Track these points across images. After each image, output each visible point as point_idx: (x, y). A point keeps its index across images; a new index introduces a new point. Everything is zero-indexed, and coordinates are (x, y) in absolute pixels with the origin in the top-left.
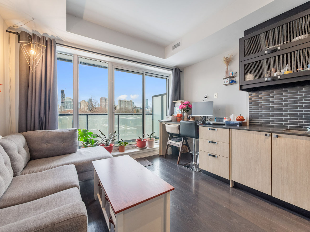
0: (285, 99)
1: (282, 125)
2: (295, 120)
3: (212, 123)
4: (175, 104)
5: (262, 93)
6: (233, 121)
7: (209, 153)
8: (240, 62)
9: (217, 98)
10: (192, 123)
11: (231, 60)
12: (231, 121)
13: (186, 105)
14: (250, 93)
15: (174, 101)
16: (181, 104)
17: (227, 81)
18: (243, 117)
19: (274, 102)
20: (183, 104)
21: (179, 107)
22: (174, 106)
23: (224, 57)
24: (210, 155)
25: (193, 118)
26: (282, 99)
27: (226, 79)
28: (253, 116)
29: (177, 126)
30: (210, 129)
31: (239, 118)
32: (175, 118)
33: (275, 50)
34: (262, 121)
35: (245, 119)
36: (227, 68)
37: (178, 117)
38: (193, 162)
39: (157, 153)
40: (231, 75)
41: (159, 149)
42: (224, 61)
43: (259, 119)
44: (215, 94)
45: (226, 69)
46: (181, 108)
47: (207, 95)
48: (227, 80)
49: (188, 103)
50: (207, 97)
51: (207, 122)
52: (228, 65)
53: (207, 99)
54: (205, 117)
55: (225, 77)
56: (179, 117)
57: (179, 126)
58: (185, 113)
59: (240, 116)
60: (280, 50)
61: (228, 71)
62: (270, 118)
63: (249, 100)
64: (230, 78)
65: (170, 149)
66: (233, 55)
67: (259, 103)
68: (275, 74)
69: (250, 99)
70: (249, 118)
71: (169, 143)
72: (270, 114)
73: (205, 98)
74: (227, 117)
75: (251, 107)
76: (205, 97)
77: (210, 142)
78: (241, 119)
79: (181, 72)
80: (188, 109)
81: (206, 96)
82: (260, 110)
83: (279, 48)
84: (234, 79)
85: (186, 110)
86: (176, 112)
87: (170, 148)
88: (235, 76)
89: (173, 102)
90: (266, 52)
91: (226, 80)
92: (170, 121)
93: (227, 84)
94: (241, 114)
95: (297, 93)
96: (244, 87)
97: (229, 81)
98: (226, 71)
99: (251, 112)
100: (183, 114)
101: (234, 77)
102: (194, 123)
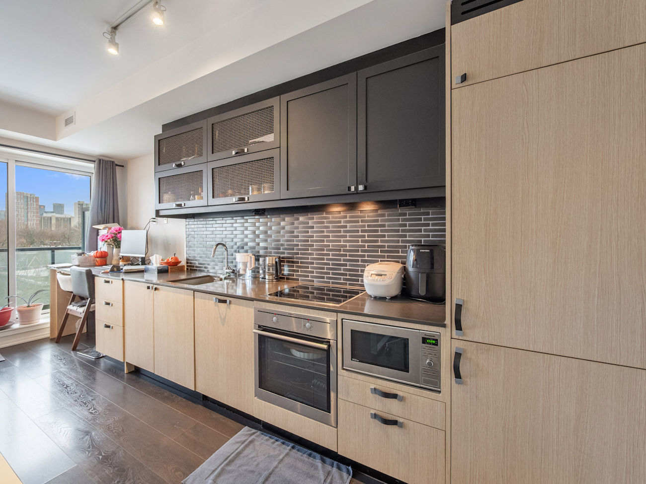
3: (124, 270)
4: (99, 231)
7: (105, 323)
18: (176, 259)
24: (105, 326)
30: (105, 282)
31: (169, 261)
32: (93, 259)
33: (181, 165)
35: (180, 262)
37: (96, 258)
41: (49, 325)
50: (155, 220)
53: (155, 223)
56: (99, 258)
58: (115, 250)
63: (186, 233)
70: (187, 260)
71: (69, 312)
73: (152, 222)
77: (105, 303)
78: (174, 262)
79: (118, 167)
83: (183, 163)
89: (93, 227)
90: (174, 165)
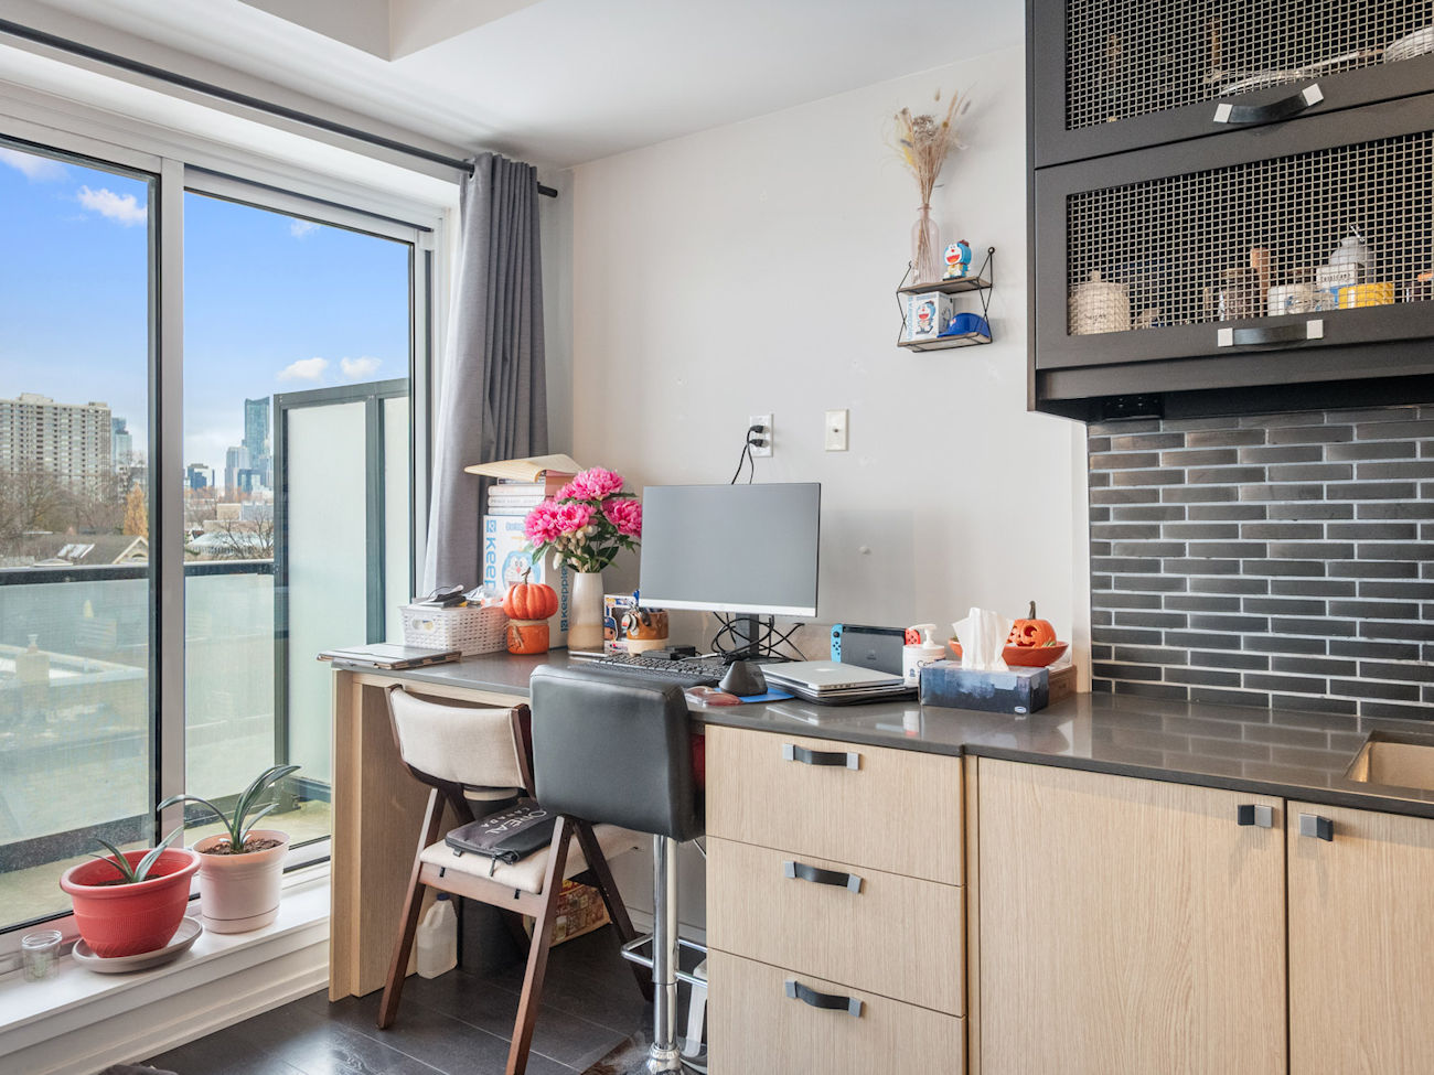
0: (1333, 492)
1: (1318, 696)
2: (1404, 662)
3: (813, 689)
4: (492, 490)
5: (1178, 440)
6: (980, 667)
7: (792, 978)
8: (1034, 169)
9: (847, 449)
10: (643, 693)
11: (957, 141)
12: (966, 664)
13: (591, 510)
14: (1099, 431)
15: (485, 460)
16: (541, 490)
17: (922, 317)
18: (1048, 632)
19: (1260, 512)
20: (561, 492)
21: (521, 520)
22: (483, 507)
23: (904, 112)
24: (799, 990)
25: (654, 623)
26: (1316, 493)
27: (915, 297)
28: (1121, 619)
29: (506, 713)
30: (797, 754)
31: (1026, 640)
32: (492, 622)
33: (1287, 110)
34: (1180, 658)
35: (1064, 648)
36: (926, 207)
37: (515, 617)
38: (656, 1052)
39: (312, 974)
40: (957, 273)
42: (901, 148)
43: (1163, 647)
44: (836, 420)
45: (919, 215)
46: (546, 531)
47: (765, 422)
48: (928, 311)
49: (603, 487)
50: (767, 437)
51: (773, 673)
52: (928, 184)
53: (765, 451)
54: (754, 620)
55: (908, 284)
56: (525, 617)
57: (523, 715)
58: (582, 583)
59: (1026, 615)
60: (1319, 111)
61: (932, 232)
62: (1234, 643)
63: (1094, 489)
64: (949, 289)
65: (439, 919)
66: (968, 105)
67: (1161, 514)
68: (1280, 300)
69: (1097, 480)
70: (1094, 638)
71: (430, 877)
72: (1233, 604)
73: (753, 448)
74: (933, 626)
75: (1105, 549)
76: (754, 436)
77: (799, 870)
78: (1033, 648)
79: (543, 199)
80: (610, 543)
81: (759, 429)
82: (1166, 570)
83: (1312, 95)
84: (973, 303)
85: (594, 545)
86: (499, 566)
87: (437, 916)
88: (985, 278)
89: (469, 470)
90: (1223, 113)
91: (917, 303)
92: (439, 660)
93: (922, 337)
94: (1033, 604)
95: (1409, 450)
96: (1064, 388)
97: (936, 317)
98: (917, 233)
99: (1105, 583)
100: (558, 591)
101: (976, 285)
102: (655, 695)
